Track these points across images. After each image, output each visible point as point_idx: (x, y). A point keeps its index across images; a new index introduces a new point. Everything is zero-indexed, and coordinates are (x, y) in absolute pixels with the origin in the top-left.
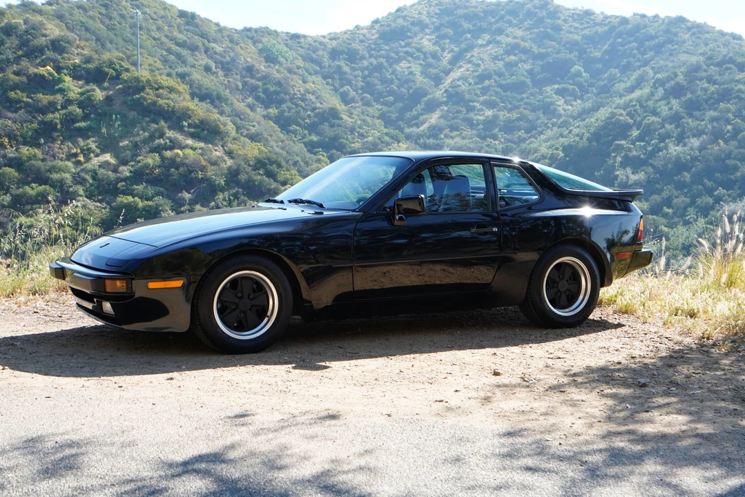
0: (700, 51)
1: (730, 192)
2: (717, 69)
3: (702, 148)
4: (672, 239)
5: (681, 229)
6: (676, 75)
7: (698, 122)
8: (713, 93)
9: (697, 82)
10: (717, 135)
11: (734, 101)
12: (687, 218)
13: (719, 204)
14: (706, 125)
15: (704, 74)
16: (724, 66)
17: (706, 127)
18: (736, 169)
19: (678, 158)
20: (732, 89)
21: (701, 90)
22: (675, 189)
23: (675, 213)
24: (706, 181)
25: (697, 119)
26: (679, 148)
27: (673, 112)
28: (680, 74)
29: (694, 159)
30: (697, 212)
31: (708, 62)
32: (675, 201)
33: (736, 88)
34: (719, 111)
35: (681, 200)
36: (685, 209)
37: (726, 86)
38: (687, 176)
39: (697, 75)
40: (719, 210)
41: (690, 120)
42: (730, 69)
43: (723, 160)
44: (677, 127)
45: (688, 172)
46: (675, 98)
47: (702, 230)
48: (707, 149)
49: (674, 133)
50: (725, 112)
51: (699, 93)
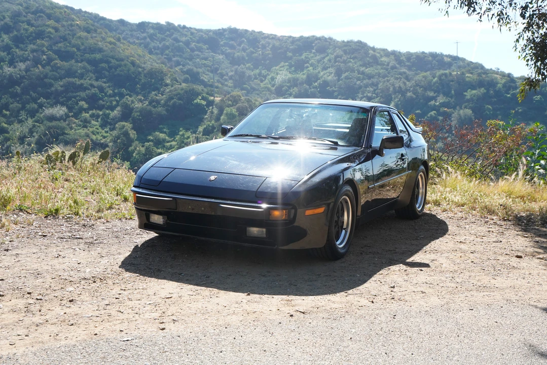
0: (17, 2)
1: (48, 101)
2: (32, 16)
3: (27, 70)
4: (11, 132)
5: (16, 126)
6: (4, 18)
7: (24, 52)
8: (31, 33)
9: (20, 24)
10: (37, 62)
11: (47, 39)
12: (20, 118)
13: (42, 108)
14: (28, 54)
15: (25, 19)
16: (38, 15)
17: (29, 56)
18: (51, 85)
19: (11, 76)
20: (44, 31)
21: (23, 30)
22: (10, 97)
23: (11, 115)
24: (31, 92)
25: (22, 50)
26: (11, 69)
27: (5, 44)
28: (7, 17)
29: (22, 77)
30: (27, 114)
31: (26, 11)
32: (11, 106)
33: (47, 31)
34: (37, 45)
35: (15, 105)
36: (18, 112)
37: (40, 28)
38: (18, 89)
39: (19, 18)
40: (42, 113)
41: (17, 50)
42: (42, 17)
43: (42, 79)
44: (8, 54)
45: (19, 86)
46: (5, 33)
47: (31, 127)
48: (31, 71)
49: (6, 58)
50: (41, 46)
51: (22, 31)
